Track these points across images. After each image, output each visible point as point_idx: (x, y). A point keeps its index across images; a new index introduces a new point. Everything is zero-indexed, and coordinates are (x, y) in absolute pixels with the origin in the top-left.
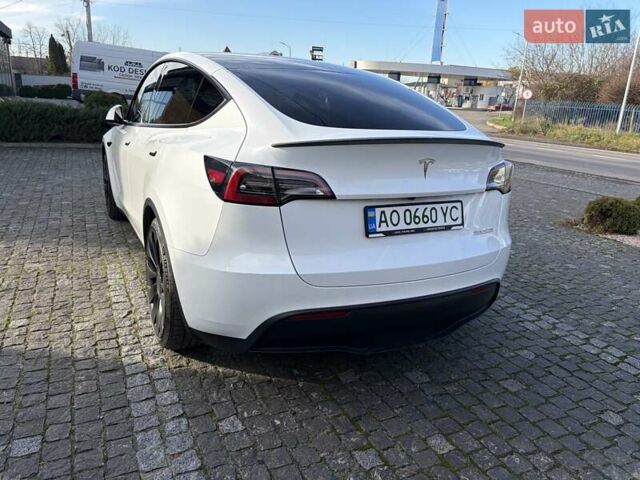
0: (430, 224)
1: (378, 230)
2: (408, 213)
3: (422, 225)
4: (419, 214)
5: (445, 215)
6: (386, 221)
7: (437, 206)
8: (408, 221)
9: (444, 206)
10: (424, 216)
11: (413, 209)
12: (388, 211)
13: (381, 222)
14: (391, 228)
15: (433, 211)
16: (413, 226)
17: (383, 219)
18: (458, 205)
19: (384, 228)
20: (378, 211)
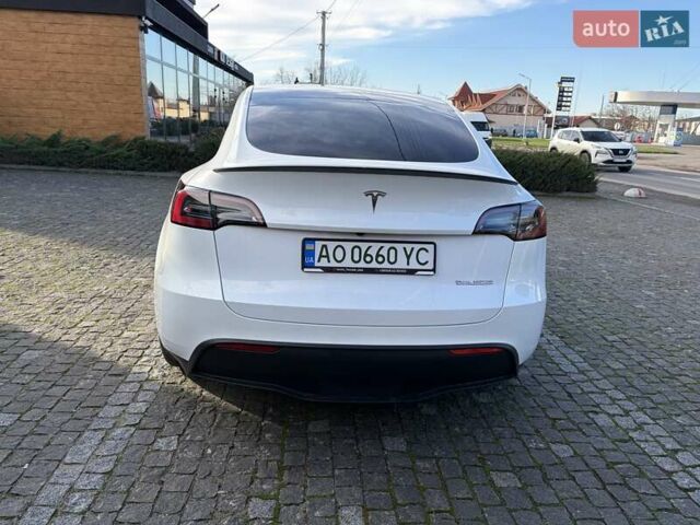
0: (386, 265)
1: (317, 264)
2: (357, 250)
3: (374, 265)
4: (373, 252)
5: (408, 257)
6: (327, 256)
7: (399, 247)
8: (356, 258)
9: (409, 247)
10: (378, 255)
11: (364, 246)
12: (331, 246)
13: (321, 256)
14: (333, 264)
15: (392, 252)
16: (362, 264)
17: (324, 253)
18: (430, 248)
19: (323, 262)
20: (319, 245)
